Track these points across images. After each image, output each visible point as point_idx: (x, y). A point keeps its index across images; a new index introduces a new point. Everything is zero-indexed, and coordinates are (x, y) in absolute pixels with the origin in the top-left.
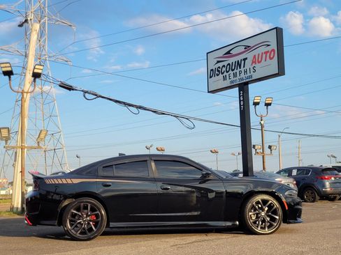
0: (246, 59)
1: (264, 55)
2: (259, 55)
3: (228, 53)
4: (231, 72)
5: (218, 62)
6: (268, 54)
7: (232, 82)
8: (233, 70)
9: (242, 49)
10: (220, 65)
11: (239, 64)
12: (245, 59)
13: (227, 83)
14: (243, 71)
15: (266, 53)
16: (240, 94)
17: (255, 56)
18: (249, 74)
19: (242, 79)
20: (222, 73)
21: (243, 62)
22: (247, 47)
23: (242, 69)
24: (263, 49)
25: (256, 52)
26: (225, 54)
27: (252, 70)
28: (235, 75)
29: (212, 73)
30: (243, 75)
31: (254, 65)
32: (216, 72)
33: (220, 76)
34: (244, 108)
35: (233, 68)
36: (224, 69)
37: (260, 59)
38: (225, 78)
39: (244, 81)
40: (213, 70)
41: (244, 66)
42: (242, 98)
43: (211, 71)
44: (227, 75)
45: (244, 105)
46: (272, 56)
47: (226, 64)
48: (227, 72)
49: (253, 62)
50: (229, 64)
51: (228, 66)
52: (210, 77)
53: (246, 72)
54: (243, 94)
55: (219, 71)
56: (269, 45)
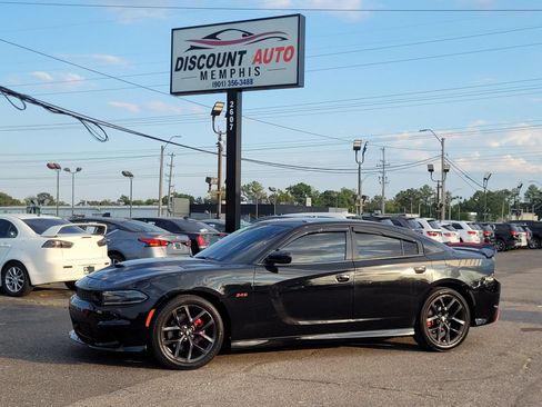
0: (245, 52)
1: (275, 53)
2: (267, 50)
3: (213, 36)
4: (215, 68)
5: (193, 48)
6: (282, 53)
7: (216, 84)
8: (219, 66)
9: (239, 36)
10: (198, 53)
11: (231, 58)
12: (242, 53)
13: (208, 84)
14: (237, 72)
15: (279, 49)
16: (229, 104)
17: (259, 51)
18: (247, 77)
19: (236, 83)
20: (200, 68)
21: (238, 56)
22: (247, 35)
23: (236, 67)
24: (276, 43)
25: (262, 46)
26: (208, 37)
27: (254, 72)
28: (222, 74)
29: (179, 65)
30: (236, 77)
31: (257, 64)
32: (189, 64)
33: (197, 72)
34: (235, 127)
35: (221, 62)
36: (203, 61)
37: (268, 58)
38: (203, 76)
39: (238, 86)
40: (182, 59)
41: (240, 64)
42: (231, 112)
43: (179, 59)
44: (209, 71)
45: (235, 123)
46: (288, 56)
47: (207, 53)
48: (209, 67)
49: (256, 60)
50: (213, 55)
51: (212, 58)
52: (177, 70)
53: (242, 72)
54: (235, 105)
55: (193, 63)
56: (284, 39)
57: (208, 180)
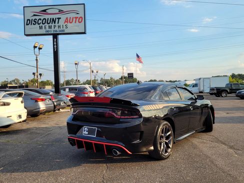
0: (60, 18)
1: (74, 19)
2: (70, 18)
3: (45, 11)
4: (46, 24)
5: (34, 15)
6: (77, 19)
7: (47, 31)
8: (48, 23)
9: (57, 11)
10: (37, 18)
11: (54, 21)
12: (59, 19)
13: (43, 31)
14: (57, 26)
15: (76, 18)
16: (54, 40)
17: (67, 18)
18: (62, 29)
19: (56, 31)
20: (38, 24)
21: (57, 20)
22: (61, 11)
23: (56, 24)
24: (74, 15)
25: (69, 16)
26: (42, 11)
27: (64, 27)
28: (50, 27)
29: (28, 22)
30: (57, 28)
31: (66, 23)
32: (33, 22)
33: (37, 26)
34: (57, 50)
35: (49, 22)
36: (40, 21)
37: (71, 21)
38: (41, 28)
39: (58, 32)
40: (29, 20)
41: (58, 23)
42: (55, 43)
43: (28, 20)
44: (43, 26)
45: (57, 48)
46: (80, 21)
47: (42, 18)
48: (43, 24)
49: (65, 22)
50: (45, 19)
51: (44, 20)
52: (27, 24)
53: (59, 27)
54: (57, 40)
55: (36, 22)
56: (78, 13)
57: (34, 74)
